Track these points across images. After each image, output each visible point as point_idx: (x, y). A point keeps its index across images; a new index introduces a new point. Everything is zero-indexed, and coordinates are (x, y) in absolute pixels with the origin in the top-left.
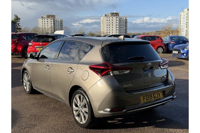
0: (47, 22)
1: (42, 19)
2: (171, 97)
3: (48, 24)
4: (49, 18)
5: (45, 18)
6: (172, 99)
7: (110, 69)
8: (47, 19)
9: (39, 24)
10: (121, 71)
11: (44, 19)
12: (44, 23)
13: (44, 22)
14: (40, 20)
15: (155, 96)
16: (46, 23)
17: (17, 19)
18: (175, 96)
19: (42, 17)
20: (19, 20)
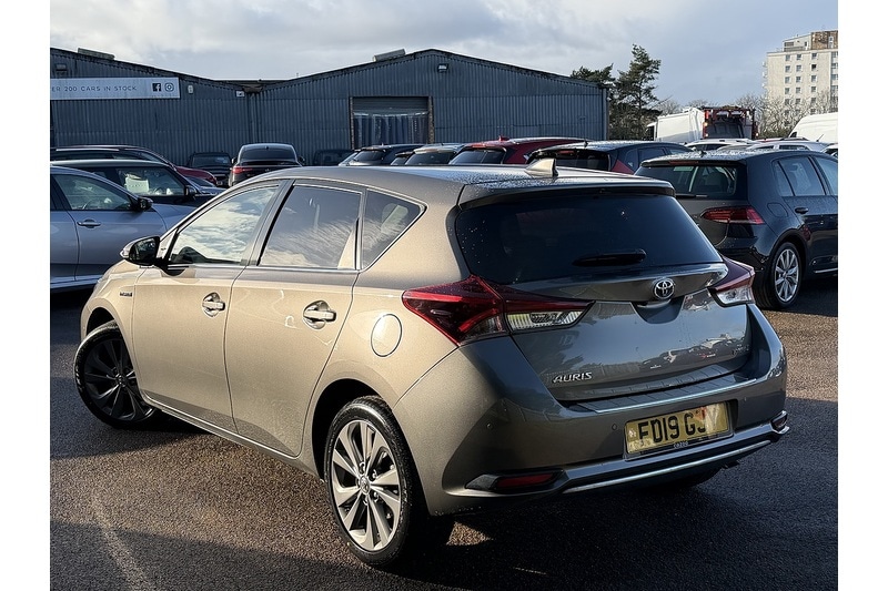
0: (814, 66)
1: (788, 57)
2: (767, 428)
3: (813, 77)
4: (822, 45)
5: (802, 49)
6: (773, 437)
7: (495, 307)
8: (814, 55)
9: (770, 80)
10: (541, 315)
11: (799, 56)
12: (793, 74)
13: (793, 68)
14: (778, 62)
15: (693, 426)
16: (806, 73)
17: (643, 68)
18: (787, 428)
19: (789, 46)
20: (651, 71)
